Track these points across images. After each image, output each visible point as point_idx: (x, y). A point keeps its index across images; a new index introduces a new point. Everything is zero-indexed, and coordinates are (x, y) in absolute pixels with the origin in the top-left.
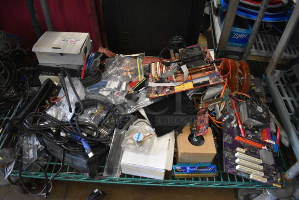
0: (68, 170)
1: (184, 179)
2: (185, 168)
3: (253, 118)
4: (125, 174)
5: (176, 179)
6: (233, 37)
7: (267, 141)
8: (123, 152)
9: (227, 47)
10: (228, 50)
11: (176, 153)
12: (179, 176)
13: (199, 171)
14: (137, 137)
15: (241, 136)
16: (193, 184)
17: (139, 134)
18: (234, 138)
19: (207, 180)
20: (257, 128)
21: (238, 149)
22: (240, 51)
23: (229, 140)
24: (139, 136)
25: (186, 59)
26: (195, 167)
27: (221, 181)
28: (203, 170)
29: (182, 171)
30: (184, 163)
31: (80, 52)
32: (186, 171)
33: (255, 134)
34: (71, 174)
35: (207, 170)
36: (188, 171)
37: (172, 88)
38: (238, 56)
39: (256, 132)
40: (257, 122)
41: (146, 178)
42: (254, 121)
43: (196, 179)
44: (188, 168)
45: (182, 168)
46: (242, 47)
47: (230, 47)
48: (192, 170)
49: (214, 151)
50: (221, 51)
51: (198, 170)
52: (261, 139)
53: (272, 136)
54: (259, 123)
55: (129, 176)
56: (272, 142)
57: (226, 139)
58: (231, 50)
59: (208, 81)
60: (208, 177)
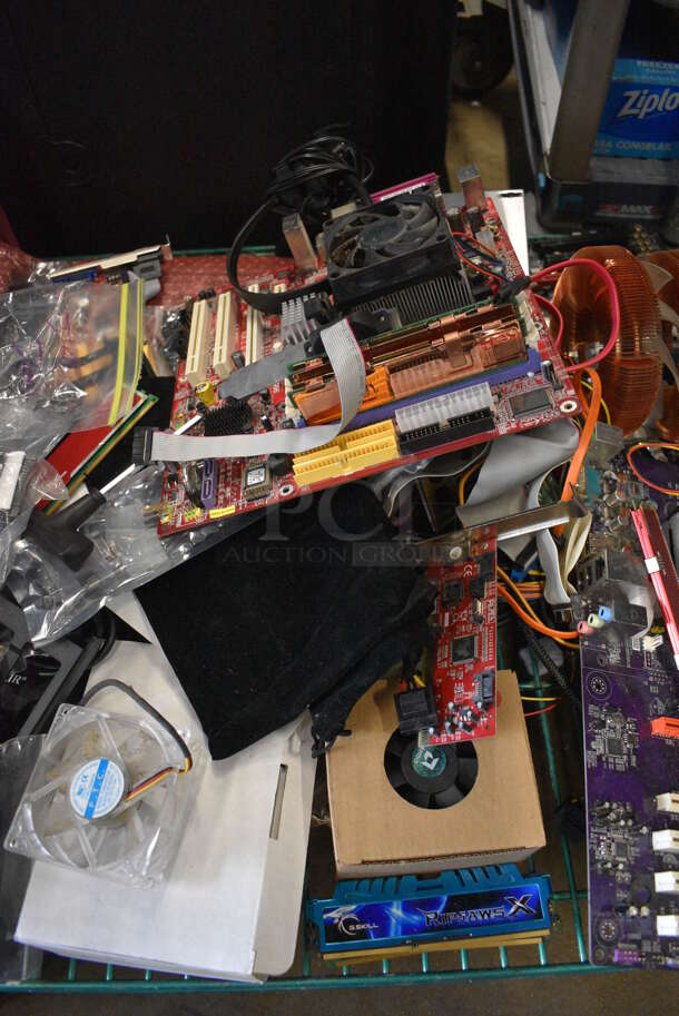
2: (377, 916)
6: (626, 111)
9: (594, 163)
10: (601, 177)
13: (456, 925)
14: (88, 786)
17: (103, 766)
18: (644, 727)
22: (659, 179)
23: (614, 747)
24: (97, 784)
26: (432, 904)
28: (477, 915)
29: (363, 934)
32: (384, 930)
35: (496, 913)
36: (394, 931)
37: (281, 466)
38: (647, 209)
44: (396, 911)
45: (364, 914)
46: (666, 159)
47: (611, 165)
48: (416, 919)
50: (567, 190)
51: (452, 916)
57: (599, 746)
58: (615, 179)
59: (487, 412)
60: (506, 948)
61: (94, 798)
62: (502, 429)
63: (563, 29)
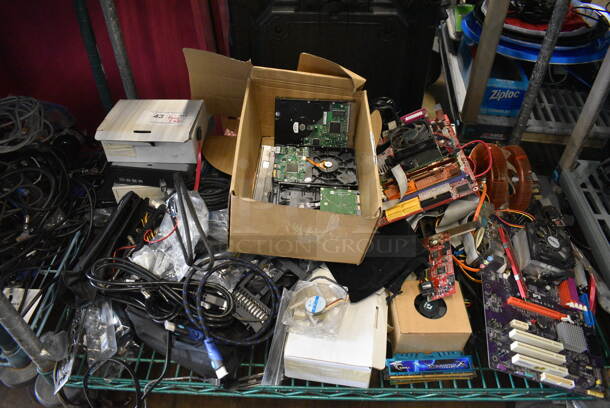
0: (177, 372)
1: (408, 386)
2: (410, 364)
3: (542, 261)
4: (290, 379)
5: (394, 386)
6: (492, 97)
7: (571, 305)
8: (287, 334)
9: (479, 117)
10: (483, 123)
11: (391, 335)
12: (398, 380)
13: (438, 369)
14: (312, 304)
15: (520, 297)
16: (429, 395)
17: (317, 298)
18: (504, 300)
19: (455, 386)
20: (549, 279)
21: (514, 322)
22: (505, 124)
23: (494, 305)
24: (316, 303)
25: (402, 151)
26: (430, 362)
27: (482, 387)
28: (446, 366)
29: (405, 370)
30: (407, 355)
31: (190, 139)
32: (412, 370)
33: (547, 291)
34: (185, 380)
35: (453, 366)
36: (416, 369)
38: (501, 135)
39: (548, 288)
40: (549, 267)
41: (334, 386)
42: (543, 265)
43: (433, 385)
44: (417, 364)
45: (404, 364)
46: (508, 117)
47: (486, 118)
48: (423, 366)
49: (466, 328)
50: (469, 126)
51: (437, 366)
52: (559, 301)
53: (579, 294)
54: (554, 269)
55: (300, 382)
56: (580, 307)
57: (489, 304)
58: (488, 123)
59: (449, 192)
60: (457, 381)
61: (315, 307)
62: (454, 197)
63: (465, 65)
